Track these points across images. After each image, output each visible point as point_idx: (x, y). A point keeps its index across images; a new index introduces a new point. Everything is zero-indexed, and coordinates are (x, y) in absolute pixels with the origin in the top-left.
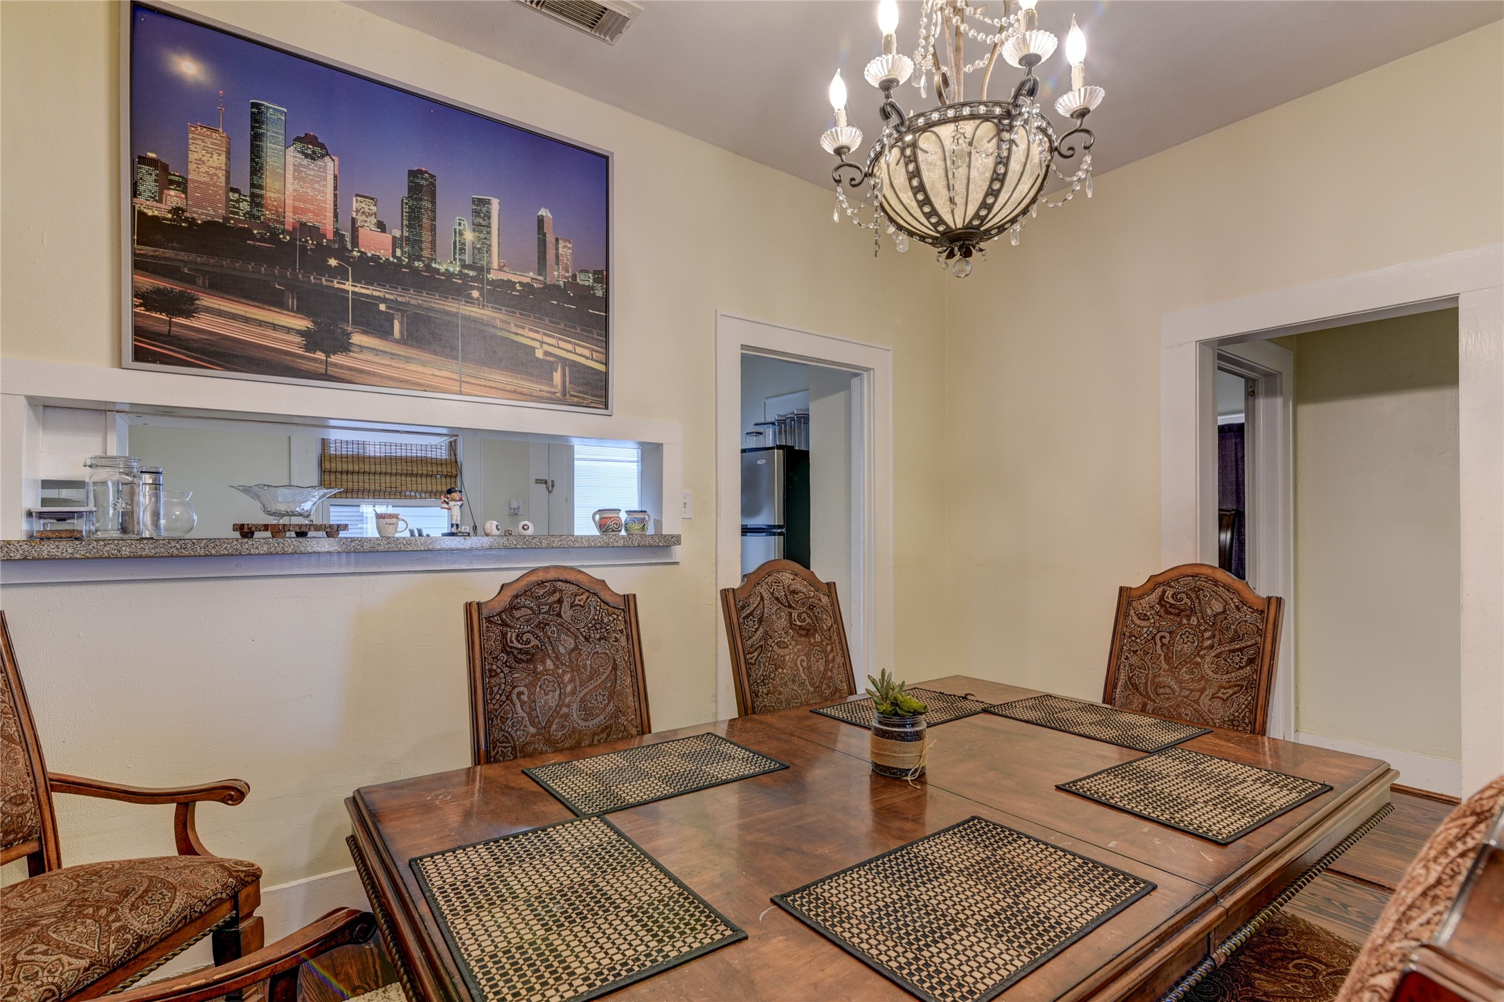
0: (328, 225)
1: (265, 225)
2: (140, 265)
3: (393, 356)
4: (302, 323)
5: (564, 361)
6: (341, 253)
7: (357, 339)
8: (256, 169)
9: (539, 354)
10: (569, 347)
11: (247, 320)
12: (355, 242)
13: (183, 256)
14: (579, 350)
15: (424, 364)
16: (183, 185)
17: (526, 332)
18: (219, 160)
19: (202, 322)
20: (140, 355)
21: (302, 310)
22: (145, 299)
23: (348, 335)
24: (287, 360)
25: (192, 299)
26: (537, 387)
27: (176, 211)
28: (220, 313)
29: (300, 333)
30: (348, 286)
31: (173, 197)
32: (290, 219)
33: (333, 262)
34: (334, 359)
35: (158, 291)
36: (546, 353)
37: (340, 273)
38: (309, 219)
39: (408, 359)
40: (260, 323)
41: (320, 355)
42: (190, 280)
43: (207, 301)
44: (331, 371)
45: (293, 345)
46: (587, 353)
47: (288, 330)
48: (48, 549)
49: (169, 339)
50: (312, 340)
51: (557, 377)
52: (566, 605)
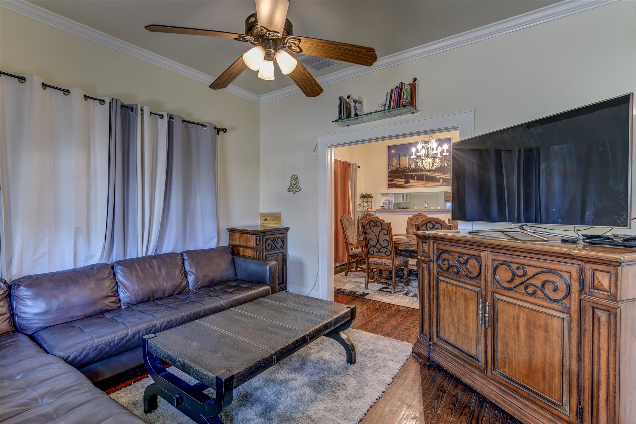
0: (407, 166)
1: (400, 168)
2: (389, 177)
3: (415, 182)
4: (404, 180)
5: (442, 178)
6: (409, 169)
7: (411, 181)
8: (399, 161)
9: (438, 178)
10: (443, 175)
11: (398, 181)
12: (410, 167)
13: (393, 175)
14: (445, 175)
15: (419, 183)
16: (392, 166)
17: (436, 174)
18: (396, 161)
19: (394, 182)
20: (389, 188)
21: (404, 178)
22: (389, 181)
23: (409, 181)
24: (402, 186)
25: (393, 180)
26: (437, 183)
27: (392, 169)
28: (396, 181)
29: (404, 182)
30: (410, 174)
31: (392, 168)
32: (403, 166)
33: (408, 171)
34: (408, 184)
35: (390, 180)
36: (439, 177)
37: (409, 172)
38: (405, 166)
39: (417, 183)
40: (400, 181)
41: (406, 184)
42: (393, 177)
43: (395, 180)
44: (408, 186)
45: (403, 183)
46: (447, 176)
47: (403, 181)
48: (382, 210)
49: (391, 185)
50: (405, 182)
51: (441, 181)
52: (420, 218)
